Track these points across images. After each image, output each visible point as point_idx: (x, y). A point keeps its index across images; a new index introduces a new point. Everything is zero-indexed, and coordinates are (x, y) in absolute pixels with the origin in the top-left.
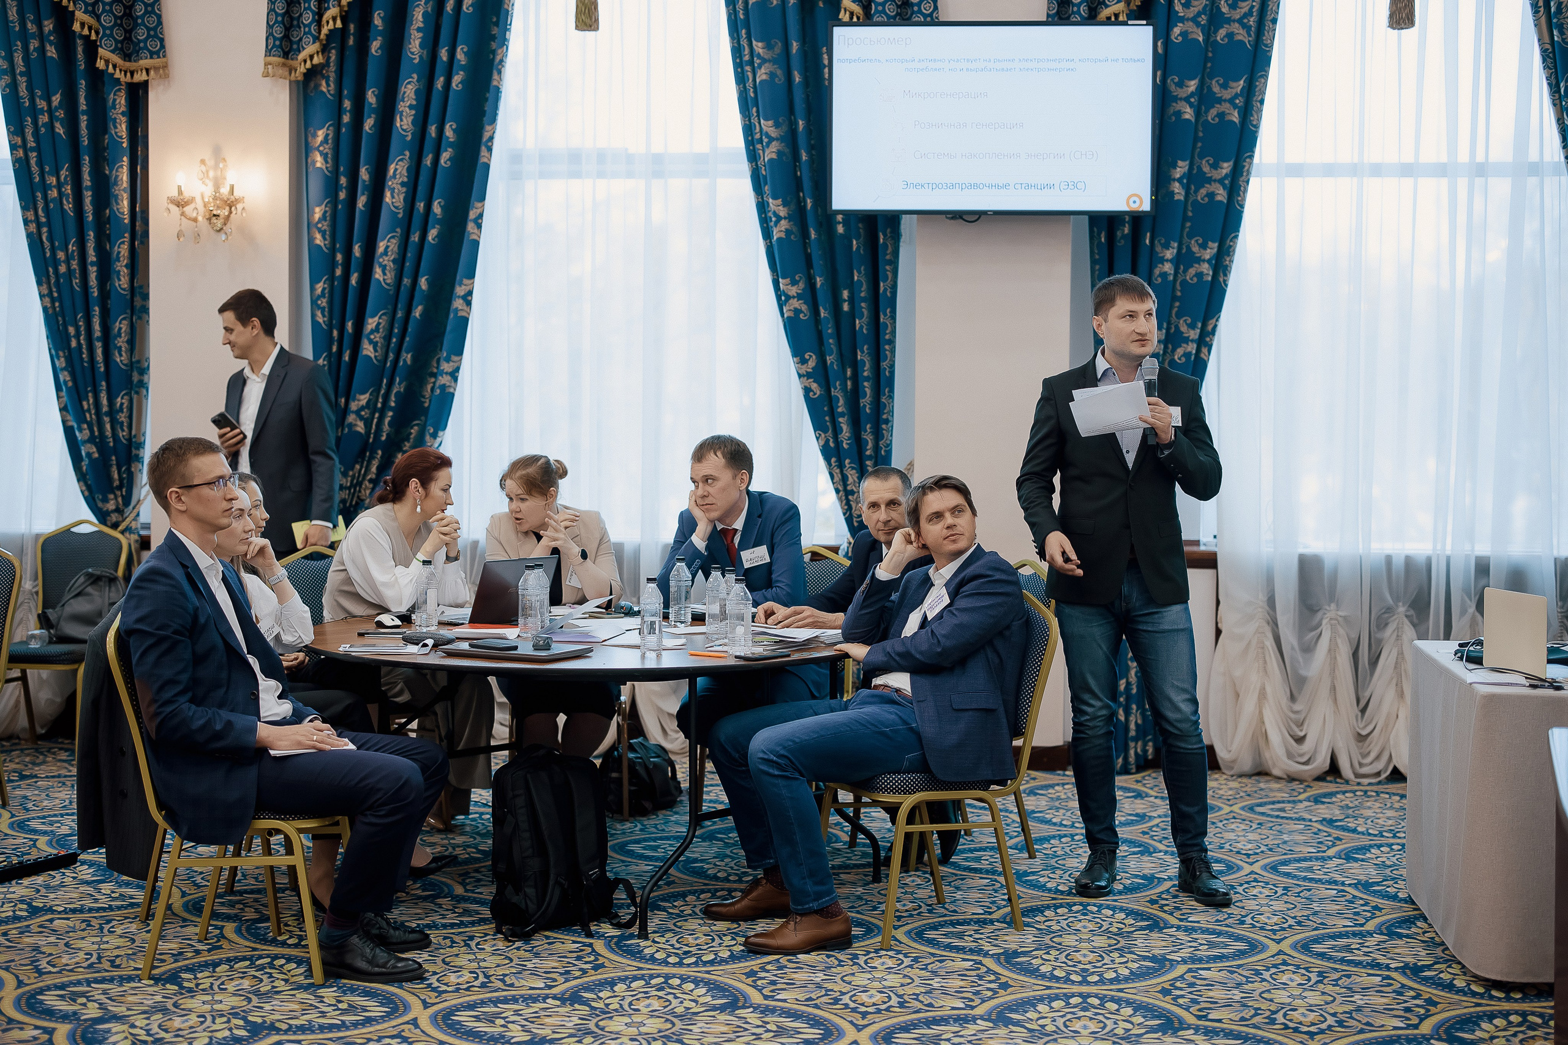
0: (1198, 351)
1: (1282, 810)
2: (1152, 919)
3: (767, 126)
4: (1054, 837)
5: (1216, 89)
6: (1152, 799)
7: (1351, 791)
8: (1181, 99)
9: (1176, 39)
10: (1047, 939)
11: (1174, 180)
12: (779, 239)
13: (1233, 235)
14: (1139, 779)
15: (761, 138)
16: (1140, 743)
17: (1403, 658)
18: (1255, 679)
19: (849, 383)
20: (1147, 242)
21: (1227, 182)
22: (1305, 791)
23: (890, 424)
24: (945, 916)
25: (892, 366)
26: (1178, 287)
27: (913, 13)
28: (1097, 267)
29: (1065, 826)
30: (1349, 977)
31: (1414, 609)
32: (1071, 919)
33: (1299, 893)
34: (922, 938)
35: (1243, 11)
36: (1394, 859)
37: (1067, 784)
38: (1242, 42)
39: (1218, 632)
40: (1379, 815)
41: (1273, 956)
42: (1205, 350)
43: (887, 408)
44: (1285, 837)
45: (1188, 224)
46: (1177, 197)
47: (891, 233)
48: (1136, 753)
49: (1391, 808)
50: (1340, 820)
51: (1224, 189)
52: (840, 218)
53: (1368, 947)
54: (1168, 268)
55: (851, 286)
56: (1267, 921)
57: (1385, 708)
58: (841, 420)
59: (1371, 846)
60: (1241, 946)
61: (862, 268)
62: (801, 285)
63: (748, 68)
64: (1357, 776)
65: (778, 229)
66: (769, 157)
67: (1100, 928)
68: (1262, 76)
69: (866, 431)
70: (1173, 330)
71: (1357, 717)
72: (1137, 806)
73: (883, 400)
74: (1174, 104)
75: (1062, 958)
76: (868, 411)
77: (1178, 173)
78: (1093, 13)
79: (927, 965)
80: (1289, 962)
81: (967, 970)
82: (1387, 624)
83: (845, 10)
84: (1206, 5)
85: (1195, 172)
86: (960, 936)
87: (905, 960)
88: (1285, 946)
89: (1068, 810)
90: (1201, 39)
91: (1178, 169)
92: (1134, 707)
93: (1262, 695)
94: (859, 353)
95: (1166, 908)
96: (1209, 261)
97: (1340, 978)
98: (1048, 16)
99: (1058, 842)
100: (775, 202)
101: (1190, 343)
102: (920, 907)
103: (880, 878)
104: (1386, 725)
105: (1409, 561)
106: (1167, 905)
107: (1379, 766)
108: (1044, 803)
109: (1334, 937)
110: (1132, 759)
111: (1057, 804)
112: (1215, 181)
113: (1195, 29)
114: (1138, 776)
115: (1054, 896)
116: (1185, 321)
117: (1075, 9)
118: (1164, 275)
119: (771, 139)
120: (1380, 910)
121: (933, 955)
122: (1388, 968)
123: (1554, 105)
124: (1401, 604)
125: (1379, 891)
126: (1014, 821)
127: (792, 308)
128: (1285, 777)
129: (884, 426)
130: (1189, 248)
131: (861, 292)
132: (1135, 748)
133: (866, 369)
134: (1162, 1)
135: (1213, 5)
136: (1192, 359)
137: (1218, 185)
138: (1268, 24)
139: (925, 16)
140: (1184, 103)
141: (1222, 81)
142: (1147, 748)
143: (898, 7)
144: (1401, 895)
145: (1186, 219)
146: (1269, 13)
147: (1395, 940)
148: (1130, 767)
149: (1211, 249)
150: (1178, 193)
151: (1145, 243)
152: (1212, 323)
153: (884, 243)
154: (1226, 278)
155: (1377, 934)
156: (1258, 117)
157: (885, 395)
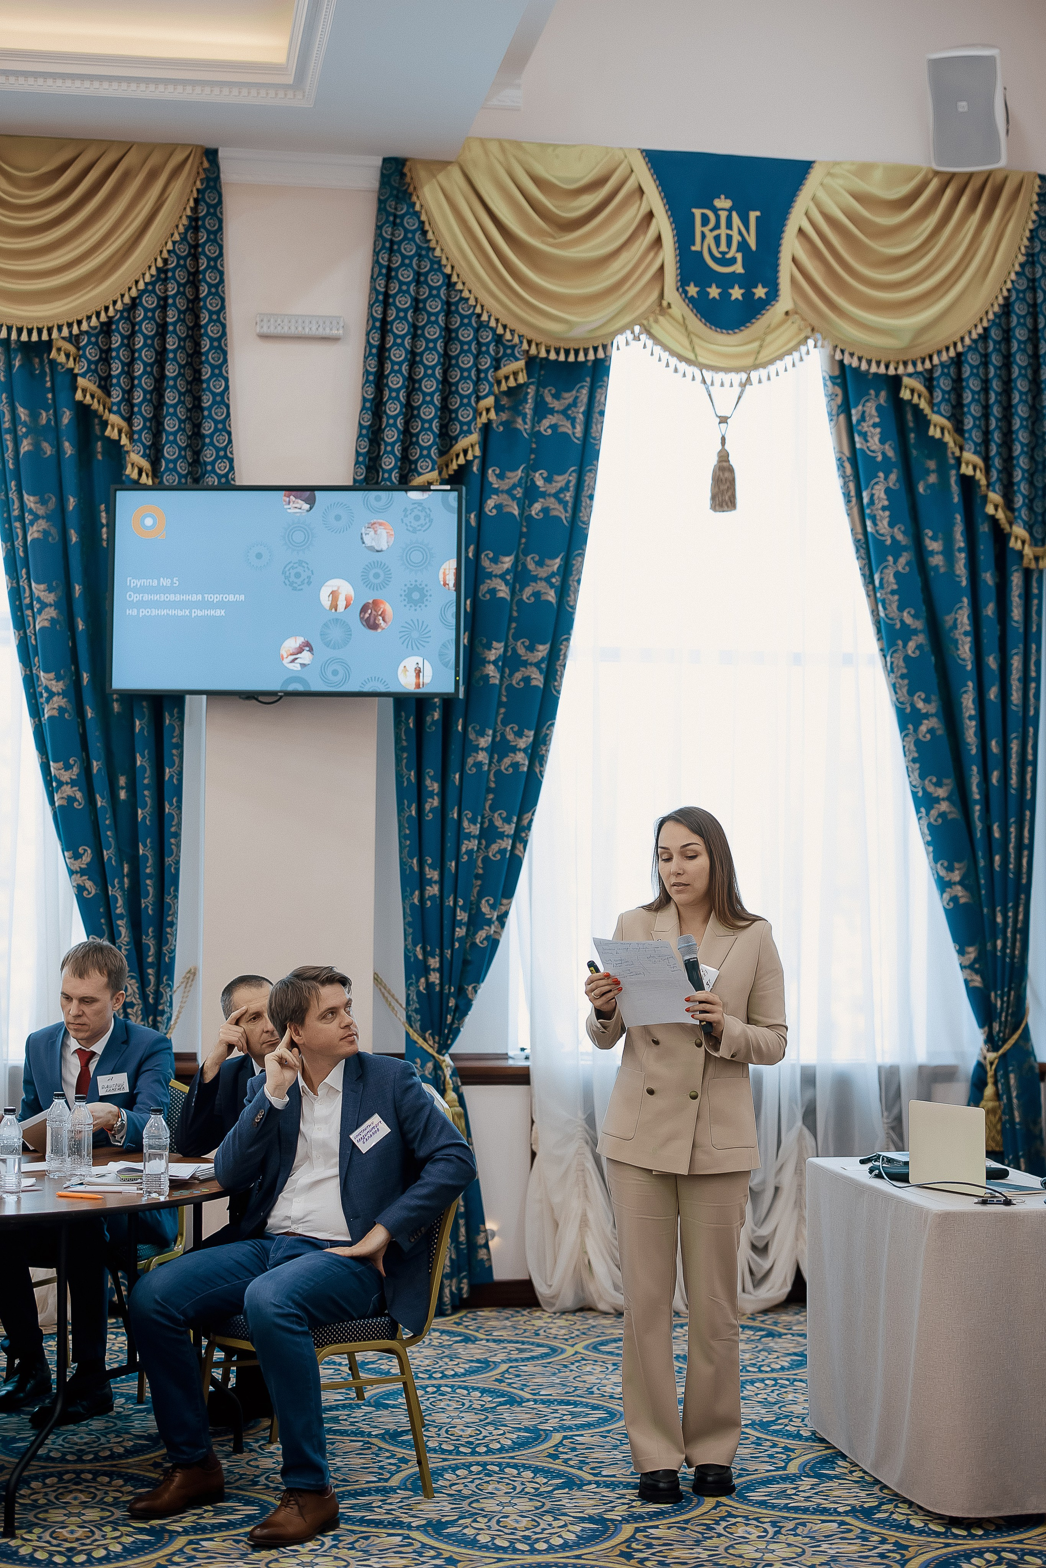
0: (514, 846)
2: (563, 1475)
3: (38, 589)
5: (531, 566)
8: (496, 576)
9: (490, 511)
10: (465, 1506)
11: (489, 662)
12: (50, 718)
13: (550, 723)
14: (457, 1320)
15: (32, 603)
16: (454, 1281)
18: (576, 1205)
19: (126, 880)
20: (460, 728)
21: (543, 666)
23: (174, 928)
25: (178, 862)
26: (492, 777)
27: (205, 475)
28: (405, 755)
30: (804, 1524)
32: (477, 1481)
35: (559, 485)
36: (774, 1395)
38: (558, 518)
39: (533, 1155)
42: (520, 846)
43: (172, 909)
45: (502, 710)
46: (492, 681)
47: (176, 715)
48: (451, 1292)
51: (541, 673)
52: (117, 697)
53: (804, 1491)
54: (482, 757)
55: (131, 771)
58: (119, 922)
61: (146, 752)
62: (76, 770)
63: (17, 524)
65: (51, 705)
66: (41, 625)
67: (514, 1489)
68: (579, 555)
69: (147, 935)
70: (486, 825)
73: (168, 899)
74: (487, 582)
75: (494, 1525)
76: (150, 912)
77: (492, 655)
78: (405, 479)
79: (352, 1543)
80: (734, 1513)
81: (400, 1546)
83: (133, 465)
84: (521, 478)
85: (509, 654)
86: (368, 1507)
87: (325, 1539)
90: (516, 513)
91: (493, 651)
93: (584, 1222)
94: (141, 847)
96: (525, 750)
98: (355, 481)
100: (47, 676)
101: (505, 839)
109: (763, 1483)
110: (447, 1299)
112: (531, 664)
113: (510, 502)
114: (455, 1317)
115: (444, 1456)
116: (500, 814)
117: (386, 474)
118: (479, 765)
119: (44, 606)
120: (793, 1450)
122: (839, 1514)
123: (869, 596)
125: (779, 1431)
127: (64, 795)
128: (612, 1311)
129: (168, 930)
130: (503, 735)
131: (145, 778)
132: (450, 1286)
133: (148, 865)
134: (475, 469)
135: (527, 477)
136: (508, 856)
137: (535, 669)
138: (585, 500)
139: (220, 477)
140: (499, 581)
141: (537, 558)
142: (462, 1285)
143: (190, 465)
144: (805, 1433)
145: (500, 704)
146: (586, 489)
147: (827, 1482)
148: (446, 1307)
149: (527, 737)
150: (493, 677)
151: (457, 730)
152: (527, 817)
153: (170, 724)
154: (542, 769)
155: (805, 1477)
156: (575, 597)
157: (170, 894)
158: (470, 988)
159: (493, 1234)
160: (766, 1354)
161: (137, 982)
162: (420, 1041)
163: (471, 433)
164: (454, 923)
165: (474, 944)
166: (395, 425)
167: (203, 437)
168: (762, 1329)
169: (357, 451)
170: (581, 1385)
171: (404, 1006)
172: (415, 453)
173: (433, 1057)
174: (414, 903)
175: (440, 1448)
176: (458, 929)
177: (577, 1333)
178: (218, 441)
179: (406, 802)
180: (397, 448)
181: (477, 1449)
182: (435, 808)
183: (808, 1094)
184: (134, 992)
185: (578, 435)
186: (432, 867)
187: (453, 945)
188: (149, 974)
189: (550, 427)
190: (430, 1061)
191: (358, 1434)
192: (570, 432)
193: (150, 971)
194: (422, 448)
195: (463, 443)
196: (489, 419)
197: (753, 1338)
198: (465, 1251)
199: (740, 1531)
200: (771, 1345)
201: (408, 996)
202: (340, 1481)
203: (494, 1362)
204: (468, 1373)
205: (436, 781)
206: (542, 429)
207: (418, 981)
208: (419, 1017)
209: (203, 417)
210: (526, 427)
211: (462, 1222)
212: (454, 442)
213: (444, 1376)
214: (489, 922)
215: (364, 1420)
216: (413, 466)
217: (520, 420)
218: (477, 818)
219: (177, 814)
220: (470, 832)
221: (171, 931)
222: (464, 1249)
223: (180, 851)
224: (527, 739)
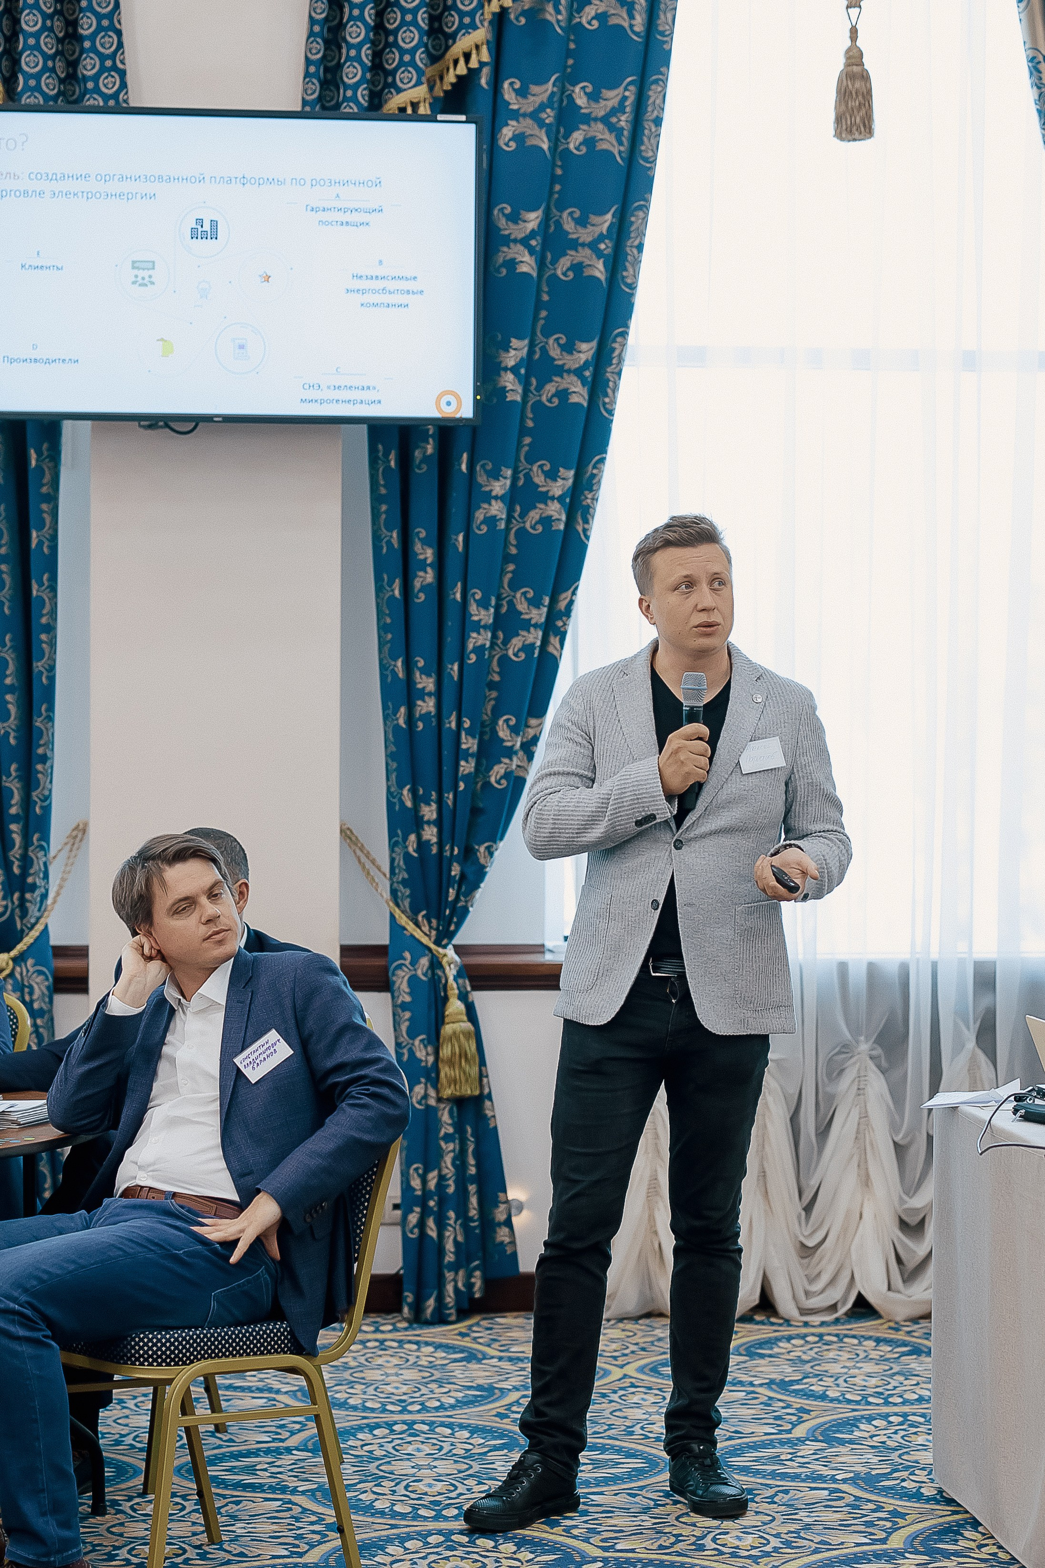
0: (545, 641)
2: (559, 1550)
4: (360, 1429)
5: (569, 226)
6: (494, 1361)
7: (798, 1336)
8: (515, 241)
9: (507, 145)
11: (506, 369)
13: (597, 458)
14: (464, 1330)
20: (464, 467)
21: (587, 373)
23: (48, 764)
25: (52, 668)
26: (512, 539)
27: (86, 91)
28: (384, 508)
29: (373, 1410)
31: (880, 1045)
32: (432, 1557)
33: (772, 1497)
35: (610, 104)
36: (897, 1437)
38: (608, 154)
40: (852, 1371)
42: (554, 641)
43: (45, 737)
45: (527, 440)
46: (510, 397)
47: (48, 450)
48: (456, 1289)
49: (867, 1359)
51: (583, 385)
54: (497, 509)
56: (737, 1543)
57: (843, 1203)
59: (857, 1420)
68: (640, 208)
69: (9, 775)
70: (504, 610)
71: (799, 1217)
73: (38, 723)
74: (505, 249)
76: (12, 741)
77: (511, 359)
78: (376, 101)
82: (841, 1072)
84: (553, 93)
85: (537, 356)
89: (368, 1385)
90: (545, 146)
91: (512, 353)
92: (452, 1214)
95: (575, 1532)
96: (560, 499)
98: (305, 103)
99: (370, 1436)
101: (532, 630)
102: (185, 1551)
103: (105, 1507)
104: (845, 1229)
105: (872, 970)
106: (575, 1527)
107: (835, 1295)
110: (450, 1298)
111: (346, 1375)
112: (569, 371)
113: (536, 131)
114: (461, 1326)
115: (393, 1522)
116: (524, 594)
117: (349, 93)
118: (491, 521)
120: (903, 1516)
124: (862, 1038)
125: (891, 1488)
129: (39, 767)
130: (528, 477)
131: (2, 546)
132: (455, 1281)
133: (8, 672)
134: (483, 82)
135: (563, 93)
136: (536, 655)
137: (574, 379)
138: (648, 126)
139: (106, 98)
140: (520, 248)
141: (577, 214)
142: (473, 1280)
143: (62, 81)
144: (927, 1492)
145: (523, 431)
146: (650, 109)
147: (940, 1561)
148: (448, 1312)
149: (563, 479)
150: (512, 390)
151: (460, 469)
152: (566, 598)
153: (36, 465)
154: (586, 526)
155: (910, 1553)
156: (634, 272)
157: (40, 715)
158: (482, 849)
159: (520, 1207)
160: (901, 1378)
162: (410, 927)
163: (475, 28)
164: (458, 754)
165: (487, 784)
166: (361, 18)
167: (80, 39)
168: (904, 1344)
169: (307, 58)
170: (618, 1422)
171: (388, 875)
172: (393, 60)
173: (430, 950)
174: (398, 724)
175: (392, 1510)
176: (463, 763)
177: (633, 1348)
178: (102, 45)
179: (385, 577)
180: (366, 53)
181: (444, 1513)
182: (429, 585)
183: (985, 1002)
185: (637, 29)
186: (425, 671)
187: (456, 786)
188: (12, 832)
189: (597, 17)
190: (425, 955)
191: (279, 1489)
192: (626, 25)
193: (13, 827)
194: (402, 52)
195: (464, 43)
196: (501, 7)
197: (888, 1356)
198: (477, 1231)
200: (912, 1366)
201: (392, 861)
202: (234, 1555)
203: (501, 1389)
204: (461, 1404)
205: (430, 546)
206: (584, 21)
207: (405, 839)
208: (408, 892)
209: (81, 10)
210: (560, 17)
211: (472, 1188)
212: (451, 41)
213: (424, 1408)
214: (510, 753)
215: (291, 1470)
216: (390, 79)
217: (550, 8)
218: (490, 600)
219: (49, 599)
220: (480, 620)
221: (44, 769)
222: (475, 1227)
223: (55, 653)
224: (565, 482)
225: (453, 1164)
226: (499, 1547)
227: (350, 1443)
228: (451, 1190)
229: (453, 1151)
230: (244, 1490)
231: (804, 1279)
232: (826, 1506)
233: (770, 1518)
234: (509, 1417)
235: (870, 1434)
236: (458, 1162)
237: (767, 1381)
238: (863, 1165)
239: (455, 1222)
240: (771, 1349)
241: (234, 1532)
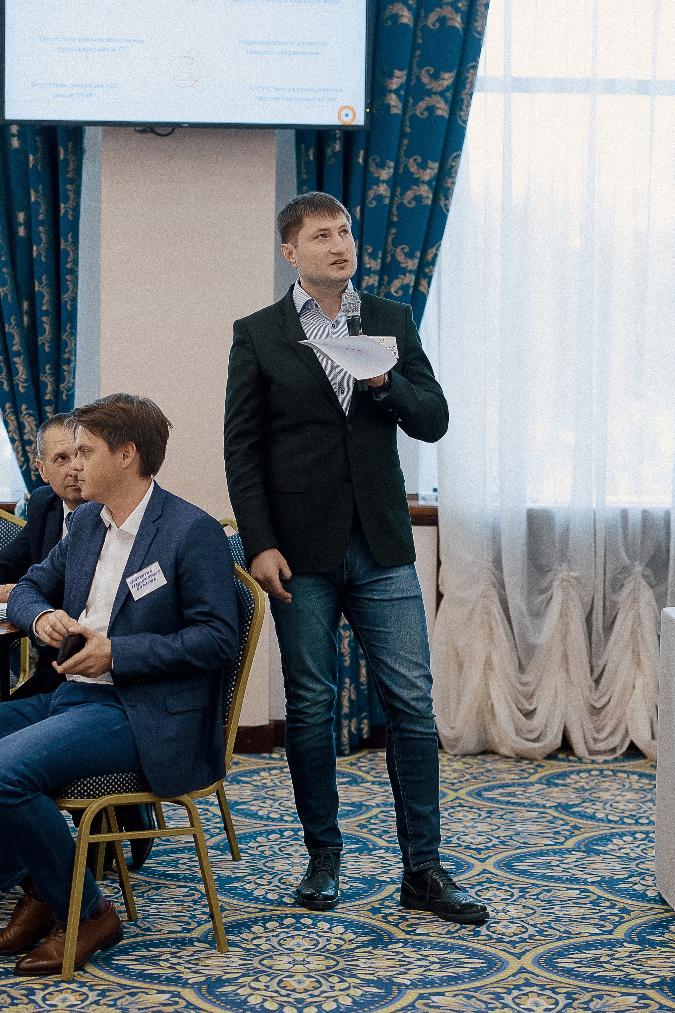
0: (417, 283)
1: (513, 795)
2: (375, 932)
4: (260, 834)
6: (368, 785)
7: (586, 770)
8: (398, 1)
10: (255, 962)
11: (390, 91)
13: (455, 154)
14: (354, 761)
16: (354, 721)
17: (640, 623)
18: (480, 648)
19: (26, 318)
20: (361, 160)
21: (448, 95)
22: (536, 772)
23: (72, 365)
24: (137, 935)
25: (74, 299)
26: (395, 211)
29: (273, 820)
30: (600, 997)
31: (650, 568)
32: (283, 936)
33: (538, 895)
34: (110, 965)
36: (638, 850)
37: (274, 768)
39: (439, 597)
40: (617, 798)
41: (514, 975)
42: (424, 282)
43: (69, 346)
44: (518, 827)
45: (406, 141)
46: (393, 111)
47: (72, 147)
48: (350, 732)
49: (631, 789)
50: (577, 805)
51: (446, 102)
52: (14, 129)
53: (619, 959)
54: (383, 190)
55: (27, 207)
56: (504, 930)
57: (621, 678)
58: (16, 360)
59: (612, 835)
60: (477, 963)
61: (40, 187)
64: (592, 752)
67: (316, 945)
69: (45, 373)
70: (388, 260)
71: (590, 687)
72: (353, 794)
73: (64, 337)
74: (391, 7)
75: (274, 985)
76: (47, 349)
77: (395, 83)
79: (115, 1000)
80: (533, 981)
81: (163, 1005)
82: (622, 586)
85: (413, 82)
86: (154, 960)
87: (91, 994)
88: (527, 961)
89: (275, 800)
91: (395, 80)
92: (347, 680)
93: (488, 665)
94: (37, 284)
95: (390, 918)
96: (429, 183)
97: (591, 1000)
99: (265, 840)
101: (408, 274)
104: (622, 696)
105: (646, 515)
106: (391, 914)
107: (614, 741)
108: (249, 792)
109: (580, 948)
110: (345, 738)
111: (263, 793)
112: (435, 93)
114: (352, 758)
115: (262, 907)
116: (403, 249)
118: (379, 198)
120: (628, 912)
121: (123, 986)
122: (644, 986)
124: (637, 563)
125: (625, 890)
126: (215, 815)
128: (514, 755)
129: (65, 367)
130: (406, 168)
131: (39, 214)
132: (349, 726)
133: (45, 302)
136: (410, 292)
137: (439, 98)
140: (401, 6)
142: (362, 726)
144: (650, 893)
145: (403, 135)
147: (648, 950)
148: (343, 748)
149: (431, 169)
150: (395, 106)
151: (358, 162)
152: (432, 253)
153: (64, 159)
154: (447, 202)
155: (628, 942)
156: (483, 23)
157: (66, 331)
160: (651, 805)
161: (35, 420)
175: (264, 897)
177: (468, 777)
184: (32, 429)
191: (189, 879)
197: (646, 787)
198: (366, 692)
199: (528, 1003)
202: (142, 930)
211: (363, 662)
218: (378, 253)
219: (72, 250)
220: (370, 268)
221: (68, 368)
222: (364, 690)
223: (77, 288)
224: (431, 171)
225: (349, 645)
226: (333, 929)
227: (250, 845)
228: (347, 663)
229: (349, 636)
230: (165, 879)
231: (593, 730)
232: (575, 903)
233: (532, 911)
234: (367, 827)
235: (619, 847)
236: (352, 644)
237: (556, 804)
238: (636, 652)
239: (350, 686)
240: (564, 779)
241: (148, 911)
